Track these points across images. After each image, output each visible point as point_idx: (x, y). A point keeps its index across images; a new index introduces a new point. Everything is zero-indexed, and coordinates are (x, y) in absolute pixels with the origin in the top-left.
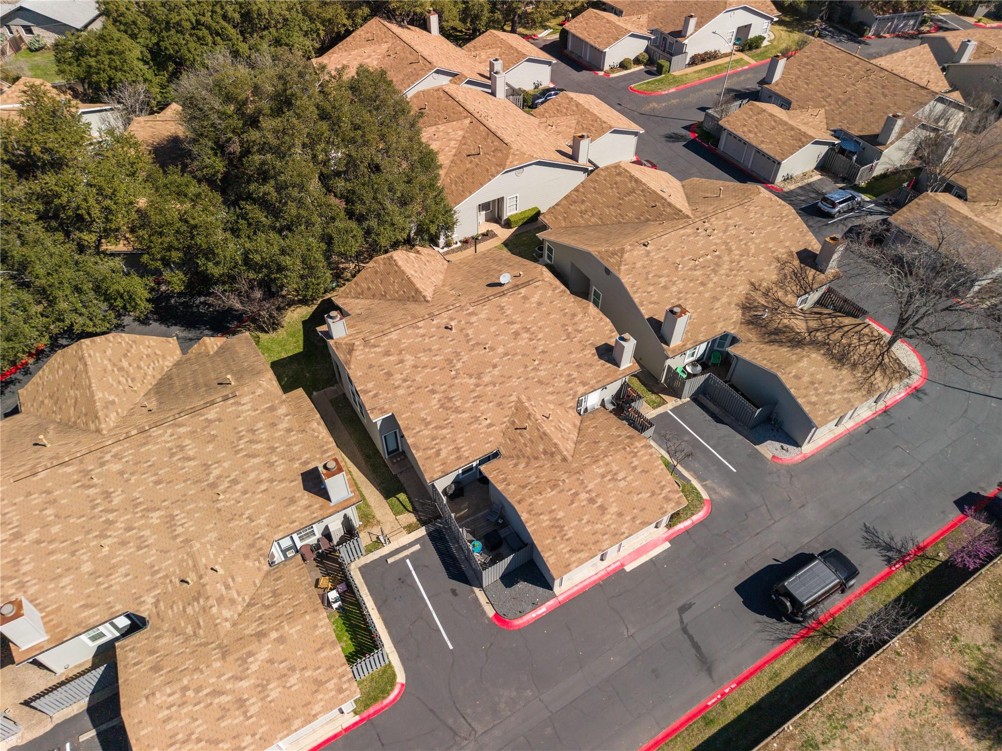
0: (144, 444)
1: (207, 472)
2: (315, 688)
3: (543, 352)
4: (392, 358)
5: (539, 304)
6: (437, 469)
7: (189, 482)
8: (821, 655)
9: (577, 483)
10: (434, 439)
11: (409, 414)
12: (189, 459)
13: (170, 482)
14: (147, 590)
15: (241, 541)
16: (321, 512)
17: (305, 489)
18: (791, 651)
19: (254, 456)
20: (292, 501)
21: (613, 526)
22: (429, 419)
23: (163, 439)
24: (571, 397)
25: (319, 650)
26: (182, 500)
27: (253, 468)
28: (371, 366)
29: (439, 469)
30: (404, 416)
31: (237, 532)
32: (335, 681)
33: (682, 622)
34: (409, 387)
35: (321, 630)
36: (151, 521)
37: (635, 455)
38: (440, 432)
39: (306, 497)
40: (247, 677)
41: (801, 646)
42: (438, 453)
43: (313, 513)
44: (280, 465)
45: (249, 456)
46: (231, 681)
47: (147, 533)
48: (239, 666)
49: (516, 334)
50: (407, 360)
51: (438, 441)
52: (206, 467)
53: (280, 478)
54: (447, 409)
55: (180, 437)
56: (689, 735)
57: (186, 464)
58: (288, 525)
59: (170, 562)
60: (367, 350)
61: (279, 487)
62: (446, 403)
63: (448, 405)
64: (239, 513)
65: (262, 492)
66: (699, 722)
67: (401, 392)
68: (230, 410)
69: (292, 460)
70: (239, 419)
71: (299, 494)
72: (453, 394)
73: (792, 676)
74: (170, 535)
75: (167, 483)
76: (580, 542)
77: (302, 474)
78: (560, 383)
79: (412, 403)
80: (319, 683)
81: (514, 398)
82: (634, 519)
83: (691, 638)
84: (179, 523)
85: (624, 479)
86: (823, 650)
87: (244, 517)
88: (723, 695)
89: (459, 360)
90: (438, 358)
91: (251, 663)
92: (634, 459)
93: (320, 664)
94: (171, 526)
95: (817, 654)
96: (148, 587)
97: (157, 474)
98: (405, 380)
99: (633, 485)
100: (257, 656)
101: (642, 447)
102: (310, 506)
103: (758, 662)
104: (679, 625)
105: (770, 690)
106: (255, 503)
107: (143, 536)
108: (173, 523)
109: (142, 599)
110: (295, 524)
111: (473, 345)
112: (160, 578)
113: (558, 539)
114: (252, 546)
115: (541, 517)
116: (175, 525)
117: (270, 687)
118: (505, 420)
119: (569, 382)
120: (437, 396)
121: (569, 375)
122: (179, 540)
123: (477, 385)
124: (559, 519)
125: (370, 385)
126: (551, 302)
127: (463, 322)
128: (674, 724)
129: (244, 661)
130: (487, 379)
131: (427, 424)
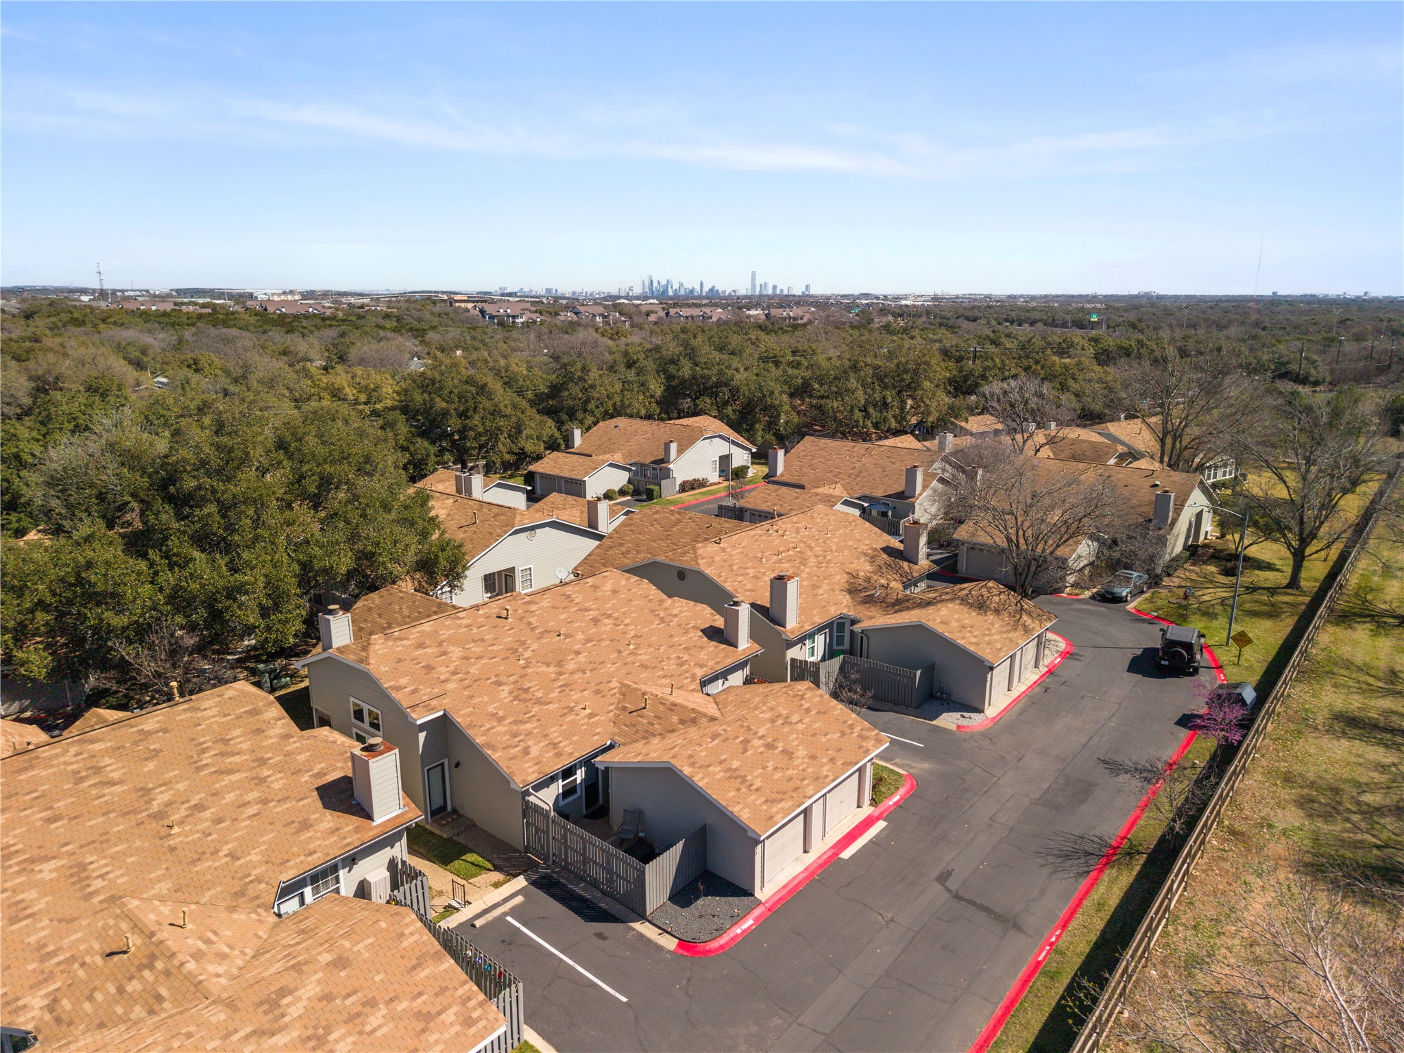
0: (26, 769)
1: (146, 798)
2: (422, 1025)
3: (636, 636)
4: (429, 651)
5: (615, 592)
6: (530, 770)
7: (112, 815)
8: (1140, 872)
9: (742, 730)
10: (515, 735)
11: (470, 709)
12: (113, 783)
13: (76, 817)
14: (31, 987)
15: (219, 889)
16: (359, 835)
17: (325, 807)
18: (1103, 880)
19: (230, 772)
20: (306, 825)
21: (810, 770)
22: (501, 713)
23: (62, 760)
24: (689, 680)
25: (414, 968)
26: (101, 841)
27: (231, 787)
28: (400, 660)
29: (533, 769)
30: (463, 712)
31: (209, 876)
32: (455, 1009)
33: (949, 891)
34: (461, 680)
35: (412, 940)
36: (39, 876)
37: (802, 697)
38: (523, 727)
39: (330, 817)
40: (285, 1027)
41: (1110, 873)
42: (526, 751)
43: (345, 838)
44: (276, 780)
45: (220, 772)
46: (253, 1039)
47: (31, 895)
48: (265, 1013)
49: (596, 621)
50: (453, 652)
51: (521, 737)
52: (145, 792)
53: (280, 797)
54: (525, 701)
55: (94, 756)
56: (1036, 996)
57: (107, 791)
58: (303, 858)
59: (79, 935)
60: (390, 643)
61: (279, 809)
62: (521, 693)
63: (527, 696)
64: (212, 850)
65: (249, 818)
66: (1039, 980)
67: (451, 686)
68: (183, 717)
69: (298, 772)
70: (199, 728)
71: (317, 815)
72: (528, 685)
73: (1121, 901)
74: (81, 894)
75: (71, 819)
76: (775, 790)
77: (317, 789)
78: (672, 667)
79: (471, 697)
80: (427, 1019)
81: (614, 684)
82: (832, 760)
83: (972, 903)
84: (97, 873)
85: (801, 721)
86: (1138, 868)
87: (221, 854)
88: (1052, 944)
89: (526, 649)
90: (495, 648)
91: (287, 1005)
92: (803, 702)
93: (421, 988)
94: (80, 880)
95: (1135, 873)
96: (32, 982)
97: (52, 808)
98: (454, 673)
99: (814, 727)
100: (298, 994)
101: (806, 689)
102: (338, 829)
103: (1071, 902)
104: (947, 895)
105: (1105, 921)
106: (239, 834)
107: (23, 901)
108: (83, 875)
109: (20, 1003)
110: (315, 856)
111: (542, 633)
112: (58, 964)
113: (744, 790)
114: (241, 893)
115: (711, 769)
116: (88, 877)
117: (332, 1037)
118: (611, 708)
119: (681, 665)
120: (506, 688)
121: (679, 658)
122: (96, 900)
123: (561, 674)
124: (736, 769)
125: (404, 681)
126: (629, 590)
127: (520, 611)
128: (1009, 993)
129: (275, 1004)
130: (571, 666)
131: (500, 720)
